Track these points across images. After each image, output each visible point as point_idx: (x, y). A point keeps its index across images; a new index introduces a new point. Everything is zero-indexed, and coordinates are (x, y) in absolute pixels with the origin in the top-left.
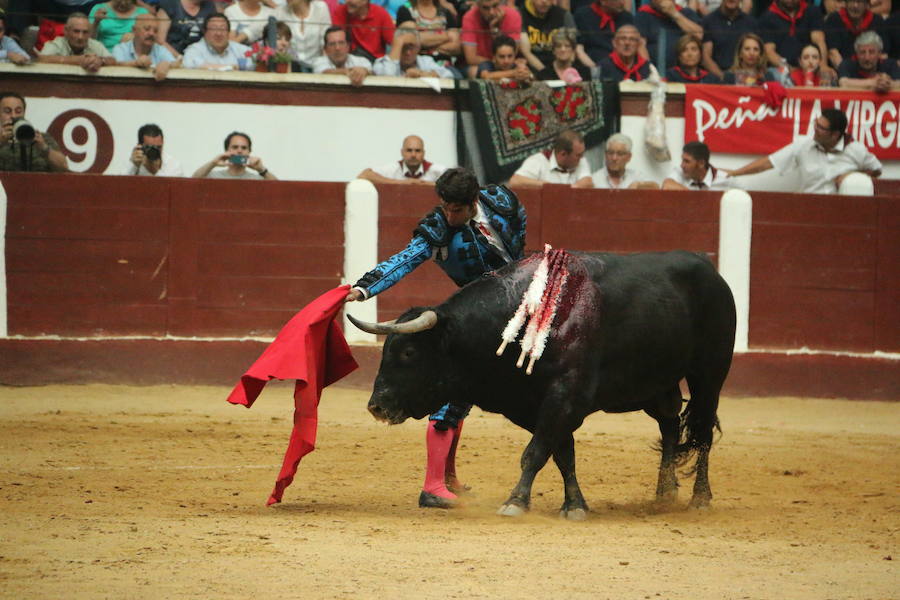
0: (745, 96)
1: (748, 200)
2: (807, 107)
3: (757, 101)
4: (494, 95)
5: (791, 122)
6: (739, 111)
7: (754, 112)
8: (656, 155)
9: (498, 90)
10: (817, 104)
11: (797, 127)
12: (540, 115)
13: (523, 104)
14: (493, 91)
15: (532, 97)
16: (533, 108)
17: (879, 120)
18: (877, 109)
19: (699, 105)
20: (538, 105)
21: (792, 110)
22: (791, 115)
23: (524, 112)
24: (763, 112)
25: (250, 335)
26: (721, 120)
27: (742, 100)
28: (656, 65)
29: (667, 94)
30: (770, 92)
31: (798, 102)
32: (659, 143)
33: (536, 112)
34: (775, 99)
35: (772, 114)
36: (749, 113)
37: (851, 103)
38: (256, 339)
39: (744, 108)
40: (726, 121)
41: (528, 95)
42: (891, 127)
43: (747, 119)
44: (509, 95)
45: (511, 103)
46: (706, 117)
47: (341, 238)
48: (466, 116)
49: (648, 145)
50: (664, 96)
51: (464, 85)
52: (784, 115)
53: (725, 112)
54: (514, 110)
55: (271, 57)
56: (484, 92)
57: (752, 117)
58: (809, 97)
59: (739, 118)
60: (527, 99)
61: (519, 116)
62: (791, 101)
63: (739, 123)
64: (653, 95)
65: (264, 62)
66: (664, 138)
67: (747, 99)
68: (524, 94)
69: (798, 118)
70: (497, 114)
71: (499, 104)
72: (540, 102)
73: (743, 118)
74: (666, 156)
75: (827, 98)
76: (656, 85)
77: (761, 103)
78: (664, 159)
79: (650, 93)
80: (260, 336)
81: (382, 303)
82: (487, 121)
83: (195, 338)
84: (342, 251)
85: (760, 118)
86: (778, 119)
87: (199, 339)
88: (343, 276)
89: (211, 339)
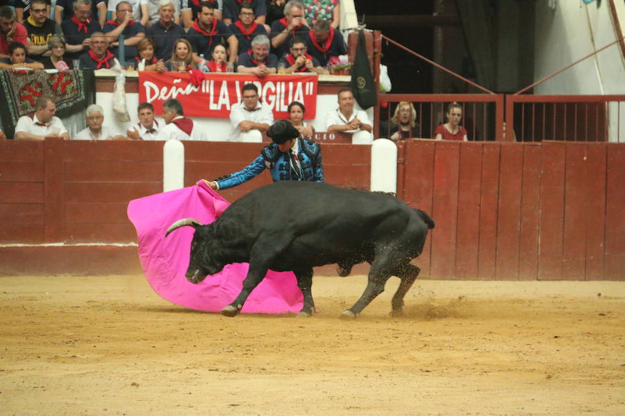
0: (178, 79)
1: (181, 146)
2: (218, 86)
3: (185, 82)
4: (9, 78)
5: (208, 95)
6: (174, 88)
7: (184, 89)
8: (120, 117)
9: (12, 76)
10: (225, 83)
11: (212, 98)
12: (41, 92)
13: (30, 84)
14: (9, 76)
15: (35, 80)
16: (36, 88)
17: (264, 94)
18: (263, 86)
19: (148, 85)
20: (40, 85)
21: (208, 87)
22: (208, 91)
23: (30, 90)
24: (190, 89)
26: (162, 94)
27: (176, 81)
28: (118, 58)
29: (126, 77)
30: (194, 76)
31: (212, 82)
32: (122, 110)
33: (39, 90)
34: (197, 80)
35: (196, 90)
36: (180, 90)
39: (178, 86)
40: (166, 95)
41: (33, 79)
42: (272, 98)
43: (179, 93)
44: (19, 79)
45: (22, 84)
46: (153, 93)
49: (114, 111)
50: (124, 79)
52: (203, 91)
53: (165, 89)
54: (24, 89)
56: (3, 77)
57: (183, 92)
58: (219, 79)
59: (174, 93)
60: (32, 82)
61: (26, 93)
62: (208, 82)
64: (117, 79)
66: (125, 106)
67: (179, 81)
68: (30, 78)
69: (212, 93)
70: (12, 91)
71: (13, 85)
72: (41, 83)
73: (177, 93)
74: (127, 119)
75: (231, 79)
76: (119, 71)
77: (188, 83)
78: (126, 121)
79: (115, 77)
82: (5, 96)
85: (188, 93)
86: (200, 93)
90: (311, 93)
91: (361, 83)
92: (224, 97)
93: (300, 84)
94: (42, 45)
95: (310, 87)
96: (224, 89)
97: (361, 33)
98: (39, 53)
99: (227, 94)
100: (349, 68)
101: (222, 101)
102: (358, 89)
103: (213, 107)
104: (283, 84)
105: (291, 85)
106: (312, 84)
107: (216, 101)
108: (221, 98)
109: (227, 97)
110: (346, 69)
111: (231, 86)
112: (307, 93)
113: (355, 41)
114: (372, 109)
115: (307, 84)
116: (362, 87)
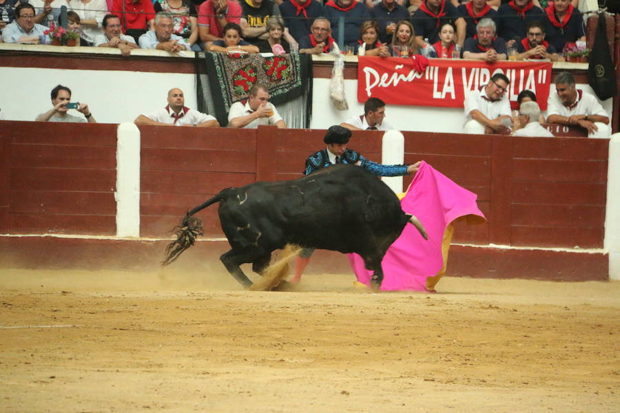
0: (400, 64)
1: (401, 138)
2: (442, 72)
3: (408, 68)
4: (223, 62)
5: (432, 82)
6: (395, 75)
7: (406, 76)
8: (338, 105)
9: (226, 59)
10: (450, 69)
11: (436, 86)
12: (256, 76)
13: (244, 69)
14: (222, 59)
15: (250, 64)
16: (251, 72)
18: (491, 72)
19: (368, 70)
20: (254, 70)
21: (432, 74)
22: (431, 78)
23: (245, 75)
24: (412, 76)
25: (48, 233)
26: (383, 81)
27: (397, 67)
29: (345, 62)
30: (417, 61)
31: (437, 68)
32: (340, 98)
33: (253, 75)
34: (421, 67)
35: (419, 77)
36: (402, 76)
37: (473, 70)
38: (53, 235)
39: (399, 72)
40: (386, 82)
41: (248, 62)
44: (234, 62)
45: (236, 68)
46: (373, 79)
47: (115, 163)
48: (203, 77)
49: (332, 98)
50: (343, 64)
51: (202, 55)
52: (427, 78)
53: (386, 76)
54: (238, 73)
55: (63, 35)
56: (216, 61)
57: (405, 79)
58: (443, 66)
59: (395, 80)
60: (247, 65)
61: (240, 78)
62: (432, 68)
63: (396, 83)
64: (336, 63)
65: (58, 38)
66: (343, 94)
67: (401, 67)
68: (244, 62)
69: (436, 80)
70: (225, 76)
71: (227, 69)
72: (256, 68)
73: (399, 80)
74: (345, 106)
75: (456, 66)
76: (337, 56)
77: (412, 69)
78: (344, 109)
79: (333, 62)
80: (56, 233)
81: (143, 210)
82: (218, 81)
83: (8, 235)
84: (115, 173)
85: (410, 80)
86: (423, 80)
87: (11, 236)
88: (115, 190)
89: (20, 236)
90: (544, 82)
91: (600, 71)
92: (449, 85)
93: (532, 72)
94: (258, 27)
95: (543, 75)
96: (449, 76)
97: (602, 16)
98: (255, 35)
99: (452, 81)
100: (587, 55)
101: (446, 89)
102: (596, 78)
103: (437, 95)
104: (514, 71)
105: (522, 72)
106: (545, 71)
107: (440, 89)
108: (445, 86)
109: (452, 85)
110: (584, 56)
111: (457, 73)
112: (540, 82)
113: (594, 25)
114: (610, 100)
115: (540, 72)
116: (601, 76)
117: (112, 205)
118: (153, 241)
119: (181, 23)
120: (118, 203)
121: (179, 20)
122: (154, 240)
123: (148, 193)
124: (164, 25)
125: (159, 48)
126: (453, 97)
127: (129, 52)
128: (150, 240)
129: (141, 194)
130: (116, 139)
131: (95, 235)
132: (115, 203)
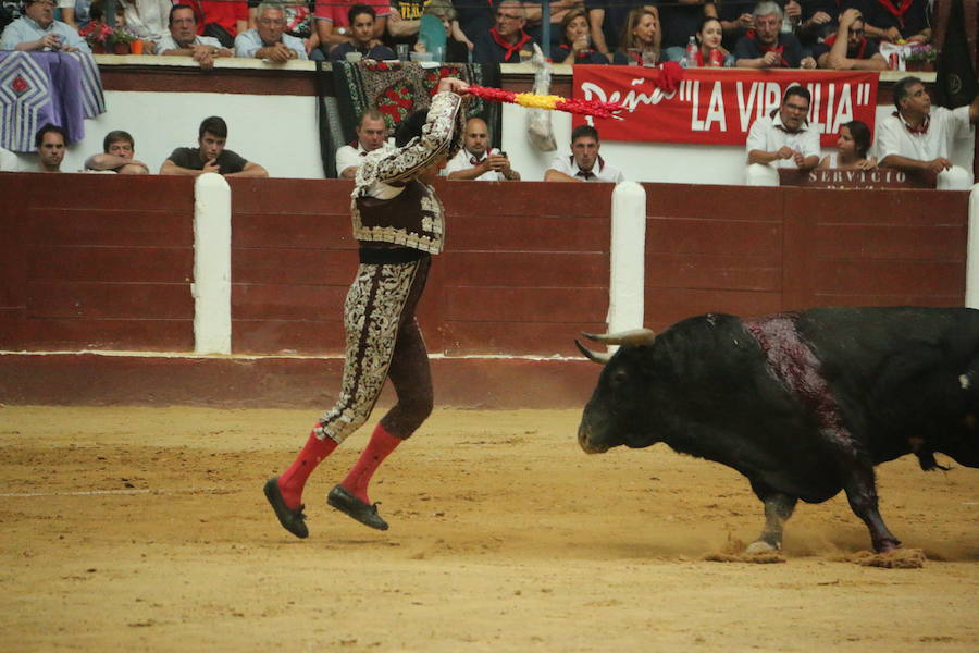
0: (639, 78)
1: (642, 192)
2: (706, 90)
3: (652, 84)
4: (360, 76)
5: (690, 105)
6: (632, 94)
7: (648, 97)
8: (540, 143)
9: (365, 73)
10: (718, 84)
11: (695, 111)
12: (412, 98)
13: (393, 87)
14: (359, 72)
15: (403, 80)
16: (404, 93)
19: (589, 88)
20: (410, 88)
21: (690, 93)
22: (688, 99)
23: (395, 97)
24: (657, 96)
25: (89, 349)
27: (634, 82)
29: (552, 75)
30: (665, 74)
31: (697, 83)
32: (544, 131)
33: (408, 97)
34: (670, 81)
35: (670, 97)
36: (642, 97)
37: (755, 84)
38: (95, 352)
39: (638, 91)
41: (400, 78)
43: (641, 102)
44: (377, 78)
45: (380, 87)
47: (191, 238)
48: (329, 101)
49: (531, 131)
50: (549, 78)
51: (327, 67)
52: (682, 98)
53: (616, 95)
54: (384, 94)
55: (109, 37)
56: (350, 75)
57: (647, 101)
58: (708, 79)
59: (631, 102)
60: (398, 82)
61: (389, 101)
62: (689, 83)
63: (633, 106)
64: (538, 77)
65: (102, 41)
66: (549, 125)
67: (641, 81)
68: (394, 77)
69: (696, 102)
70: (364, 98)
71: (367, 89)
72: (412, 85)
73: (637, 102)
74: (551, 145)
75: (728, 79)
76: (540, 66)
77: (656, 86)
78: (551, 150)
79: (534, 75)
80: (99, 348)
81: (236, 311)
82: (353, 106)
83: (24, 352)
84: (192, 253)
85: (655, 103)
86: (676, 102)
87: (30, 353)
88: (193, 281)
89: (43, 353)
90: (866, 102)
91: (953, 85)
92: (716, 109)
93: (847, 87)
94: (414, 19)
95: (865, 91)
96: (717, 96)
99: (721, 103)
100: (934, 59)
101: (712, 115)
103: (697, 125)
104: (818, 87)
105: (832, 88)
106: (868, 86)
107: (702, 116)
108: (711, 110)
109: (721, 109)
110: (929, 60)
111: (729, 91)
112: (859, 102)
113: (945, 14)
115: (861, 86)
116: (956, 91)
117: (188, 304)
118: (251, 360)
119: (296, 17)
120: (197, 300)
121: (293, 12)
122: (253, 358)
123: (244, 284)
124: (269, 21)
125: (259, 56)
126: (723, 128)
127: (212, 63)
128: (248, 357)
129: (232, 287)
130: (193, 200)
131: (162, 351)
132: (193, 301)
